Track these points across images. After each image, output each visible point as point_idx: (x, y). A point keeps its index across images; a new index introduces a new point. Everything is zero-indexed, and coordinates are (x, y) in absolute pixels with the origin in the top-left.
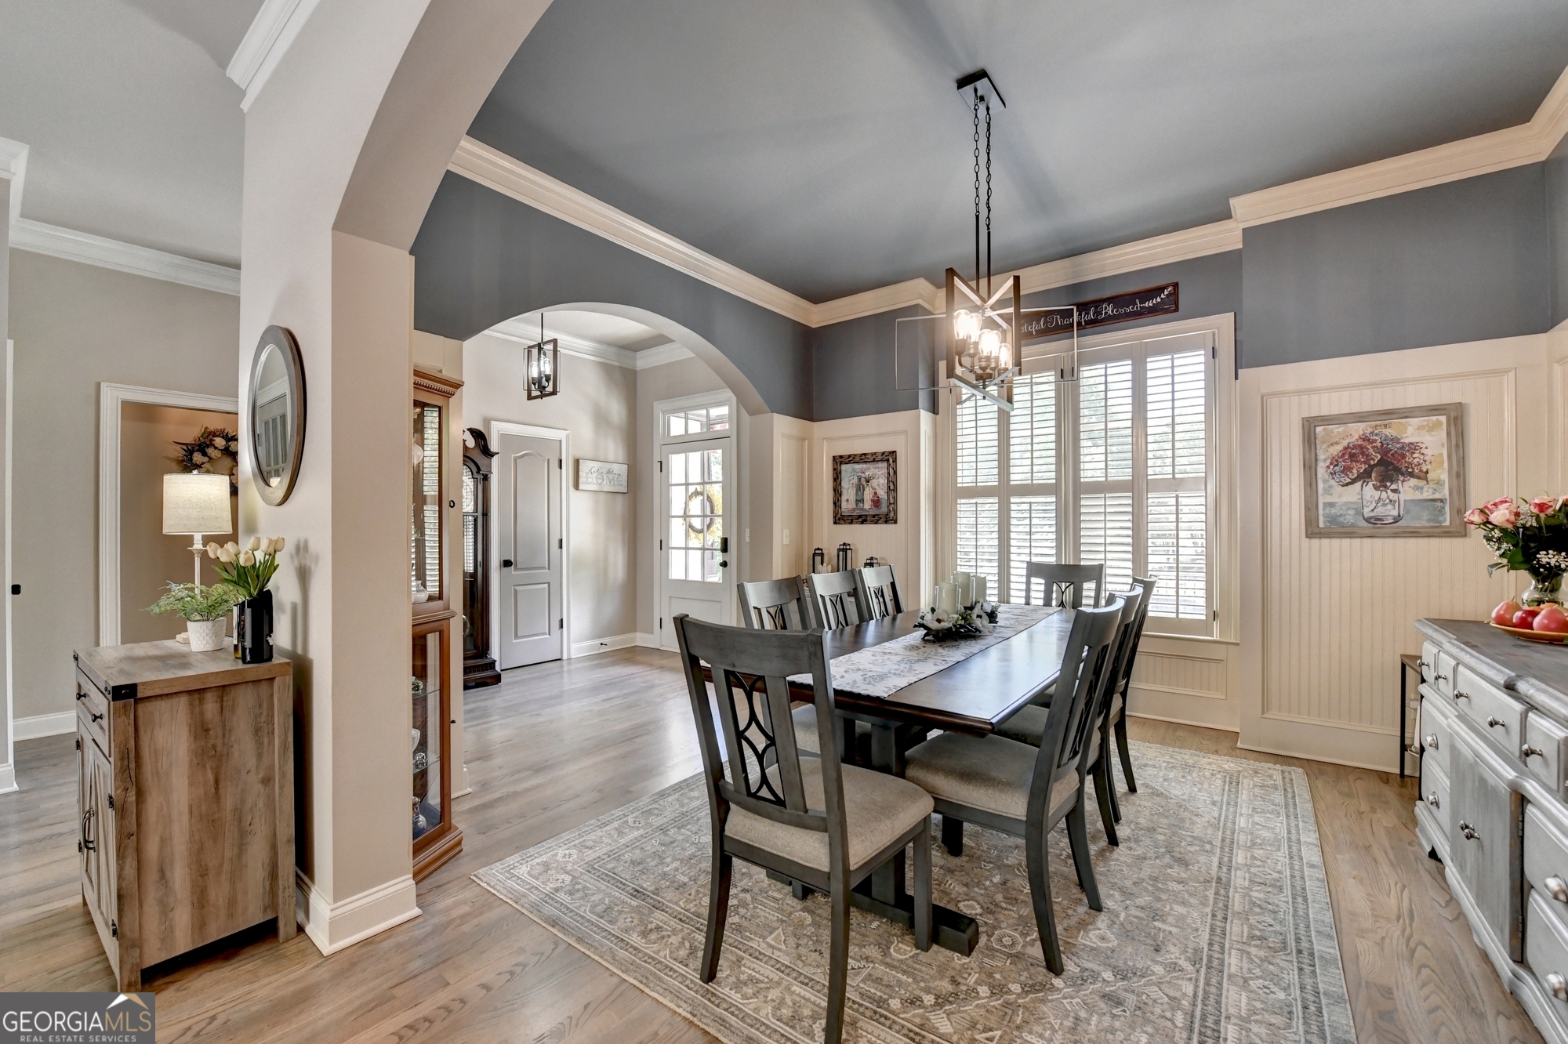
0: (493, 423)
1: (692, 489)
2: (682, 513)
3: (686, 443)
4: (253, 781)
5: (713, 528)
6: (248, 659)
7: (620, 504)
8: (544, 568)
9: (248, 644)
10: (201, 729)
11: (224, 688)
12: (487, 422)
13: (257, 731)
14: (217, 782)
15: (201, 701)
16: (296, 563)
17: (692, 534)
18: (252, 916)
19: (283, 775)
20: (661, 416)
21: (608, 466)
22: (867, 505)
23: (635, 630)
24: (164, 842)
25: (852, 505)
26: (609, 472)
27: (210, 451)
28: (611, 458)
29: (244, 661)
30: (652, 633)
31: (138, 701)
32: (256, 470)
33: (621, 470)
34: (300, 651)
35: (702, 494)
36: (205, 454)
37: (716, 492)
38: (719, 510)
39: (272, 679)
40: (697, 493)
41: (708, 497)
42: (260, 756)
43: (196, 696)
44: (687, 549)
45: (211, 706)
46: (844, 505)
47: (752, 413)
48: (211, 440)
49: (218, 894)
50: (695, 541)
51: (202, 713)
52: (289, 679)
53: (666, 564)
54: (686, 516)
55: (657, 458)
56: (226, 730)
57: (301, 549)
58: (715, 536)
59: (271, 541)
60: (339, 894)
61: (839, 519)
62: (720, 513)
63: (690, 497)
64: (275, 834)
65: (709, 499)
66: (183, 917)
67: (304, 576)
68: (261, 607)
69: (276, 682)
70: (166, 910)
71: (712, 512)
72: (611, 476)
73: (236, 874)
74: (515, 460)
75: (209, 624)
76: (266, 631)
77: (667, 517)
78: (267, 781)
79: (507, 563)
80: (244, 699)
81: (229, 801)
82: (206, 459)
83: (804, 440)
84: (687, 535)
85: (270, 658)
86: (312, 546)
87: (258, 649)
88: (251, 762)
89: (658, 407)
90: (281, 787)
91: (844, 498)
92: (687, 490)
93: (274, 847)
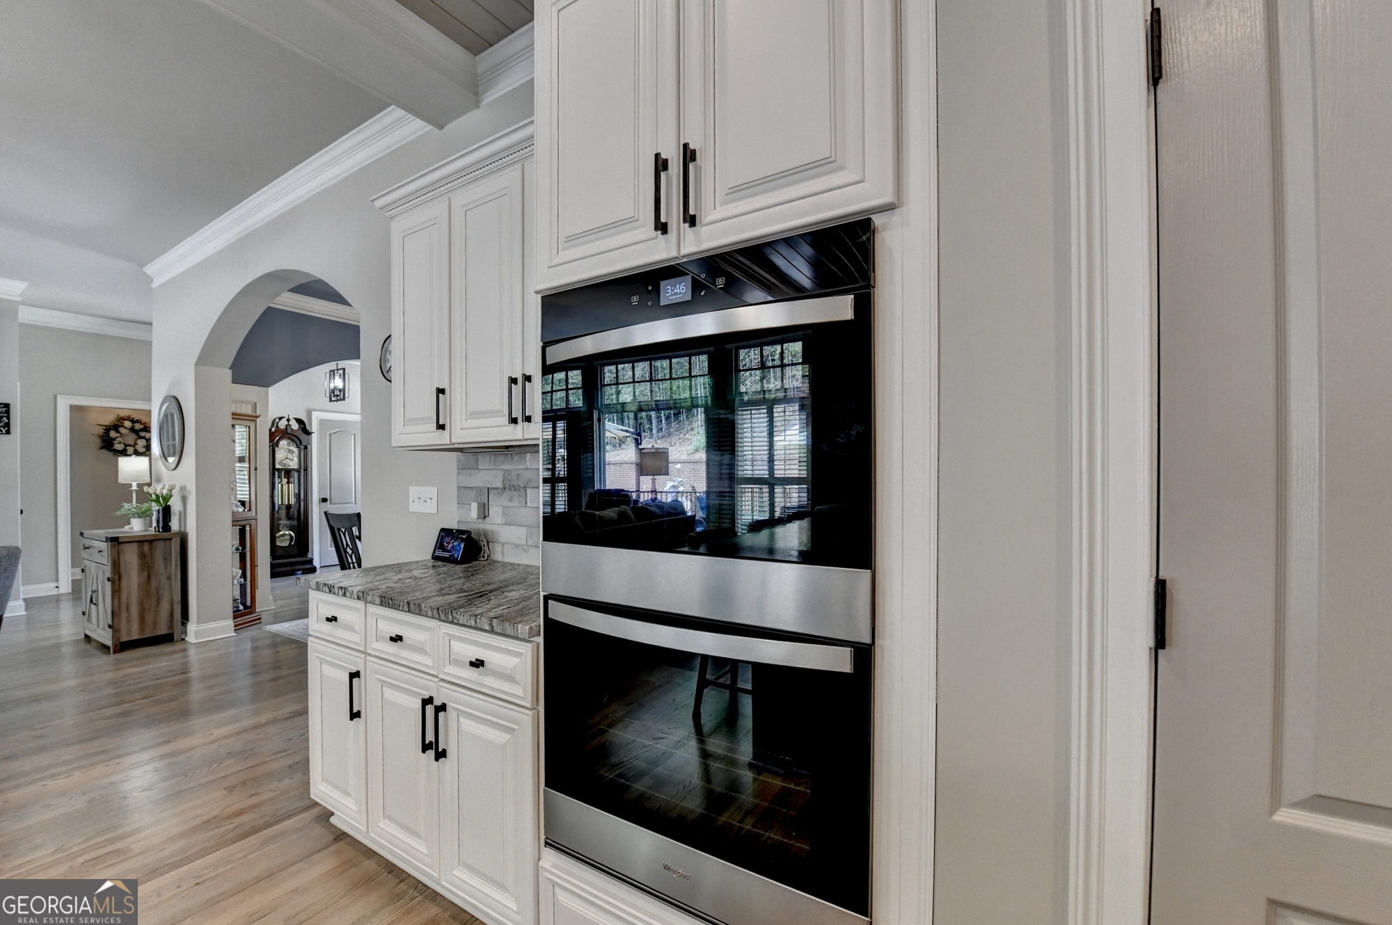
0: (313, 413)
4: (163, 579)
6: (161, 531)
8: (352, 503)
9: (161, 525)
10: (142, 556)
11: (151, 541)
12: (309, 413)
13: (165, 559)
14: (149, 577)
15: (143, 546)
16: (181, 494)
18: (163, 630)
19: (176, 576)
24: (129, 596)
27: (121, 430)
29: (159, 531)
31: (120, 543)
32: (162, 455)
34: (183, 530)
36: (118, 432)
39: (171, 539)
42: (166, 568)
43: (140, 544)
45: (146, 547)
48: (122, 423)
49: (149, 618)
51: (143, 550)
52: (178, 540)
56: (152, 557)
57: (183, 489)
59: (170, 486)
60: (199, 622)
64: (172, 600)
66: (135, 626)
67: (184, 500)
68: (166, 512)
69: (173, 540)
70: (129, 622)
73: (157, 613)
74: (330, 435)
75: (142, 519)
76: (168, 519)
78: (169, 578)
79: (324, 500)
80: (160, 547)
81: (154, 585)
82: (118, 435)
85: (170, 531)
86: (187, 488)
87: (166, 528)
88: (162, 570)
90: (175, 581)
93: (172, 604)
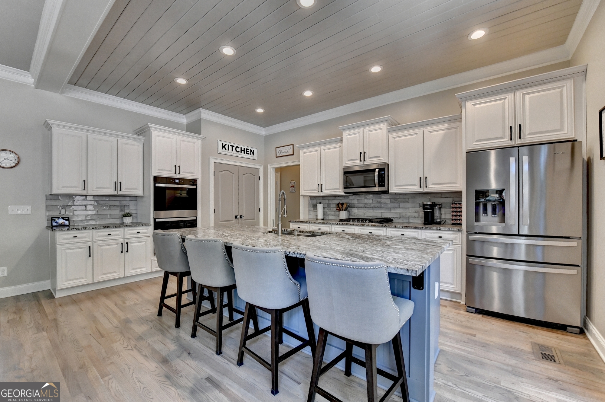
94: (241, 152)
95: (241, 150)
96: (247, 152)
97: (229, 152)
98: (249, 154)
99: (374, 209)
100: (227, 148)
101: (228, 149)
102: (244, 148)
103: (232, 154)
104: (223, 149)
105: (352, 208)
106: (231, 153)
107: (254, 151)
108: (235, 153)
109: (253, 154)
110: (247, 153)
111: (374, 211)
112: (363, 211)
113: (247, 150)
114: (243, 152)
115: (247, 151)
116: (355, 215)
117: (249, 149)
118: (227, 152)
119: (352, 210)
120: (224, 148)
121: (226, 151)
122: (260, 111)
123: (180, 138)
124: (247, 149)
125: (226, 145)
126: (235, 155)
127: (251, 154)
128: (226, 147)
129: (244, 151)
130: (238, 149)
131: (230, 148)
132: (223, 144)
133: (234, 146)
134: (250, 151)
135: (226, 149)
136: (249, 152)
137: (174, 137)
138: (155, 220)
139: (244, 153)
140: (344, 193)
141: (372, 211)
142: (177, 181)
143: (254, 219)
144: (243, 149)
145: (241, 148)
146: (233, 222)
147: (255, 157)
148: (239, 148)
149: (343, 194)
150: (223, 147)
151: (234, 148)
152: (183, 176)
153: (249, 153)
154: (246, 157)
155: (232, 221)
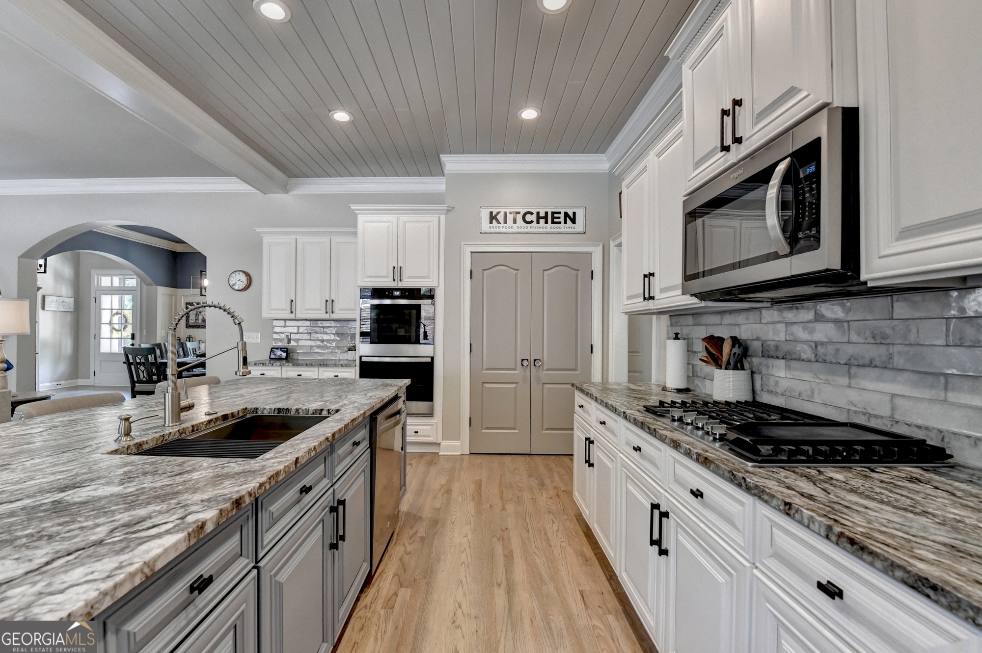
1: (114, 311)
2: (108, 322)
3: (111, 291)
5: (127, 329)
7: (69, 318)
17: (114, 332)
20: (96, 276)
21: (62, 299)
22: (200, 321)
23: (77, 378)
25: (194, 321)
26: (63, 302)
28: (64, 294)
30: (89, 378)
33: (71, 301)
35: (121, 314)
37: (129, 314)
38: (130, 320)
40: (117, 313)
41: (124, 315)
44: (111, 338)
46: (190, 321)
47: (148, 285)
50: (116, 335)
53: (98, 345)
54: (110, 323)
55: (93, 295)
58: (128, 332)
61: (188, 326)
62: (131, 322)
63: (114, 315)
65: (125, 316)
71: (126, 322)
72: (64, 304)
77: (99, 324)
83: (172, 296)
84: (111, 332)
89: (94, 274)
91: (190, 318)
92: (111, 312)
94: (538, 222)
95: (539, 218)
96: (556, 220)
97: (506, 228)
98: (560, 223)
99: (854, 370)
100: (501, 220)
101: (505, 222)
102: (546, 213)
103: (515, 230)
104: (491, 222)
105: (771, 361)
106: (512, 227)
107: (574, 214)
108: (521, 227)
109: (573, 221)
110: (553, 222)
111: (853, 382)
112: (807, 376)
113: (556, 215)
114: (542, 221)
115: (553, 218)
116: (779, 390)
117: (559, 213)
118: (502, 228)
119: (768, 367)
120: (494, 221)
121: (499, 225)
122: (529, 114)
123: (403, 218)
124: (553, 213)
125: (498, 213)
126: (522, 230)
127: (565, 222)
128: (500, 217)
129: (546, 218)
130: (529, 218)
131: (510, 218)
132: (491, 213)
133: (519, 213)
134: (562, 216)
135: (499, 222)
136: (559, 218)
137: (392, 218)
138: (361, 357)
139: (546, 222)
140: (695, 300)
141: (844, 381)
142: (397, 293)
143: (575, 370)
144: (542, 214)
145: (538, 213)
146: (517, 372)
147: (579, 226)
148: (532, 214)
149: (691, 301)
150: (493, 218)
151: (519, 218)
152: (408, 283)
153: (562, 220)
154: (553, 230)
155: (514, 369)
